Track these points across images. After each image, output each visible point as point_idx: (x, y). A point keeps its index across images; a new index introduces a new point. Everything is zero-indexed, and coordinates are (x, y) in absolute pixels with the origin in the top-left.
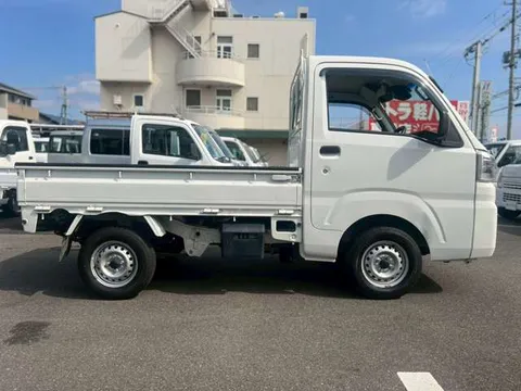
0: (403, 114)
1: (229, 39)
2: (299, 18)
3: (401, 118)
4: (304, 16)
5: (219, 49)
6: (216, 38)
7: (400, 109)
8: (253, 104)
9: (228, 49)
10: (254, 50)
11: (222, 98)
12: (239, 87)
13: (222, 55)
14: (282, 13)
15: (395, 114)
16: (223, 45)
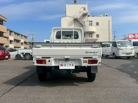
0: (136, 37)
1: (92, 21)
2: (106, 16)
3: (136, 38)
4: (107, 16)
5: (89, 24)
6: (88, 21)
7: (135, 36)
8: (98, 36)
9: (91, 24)
10: (97, 24)
11: (90, 35)
12: (94, 32)
13: (90, 25)
14: (102, 15)
15: (134, 37)
16: (90, 23)
